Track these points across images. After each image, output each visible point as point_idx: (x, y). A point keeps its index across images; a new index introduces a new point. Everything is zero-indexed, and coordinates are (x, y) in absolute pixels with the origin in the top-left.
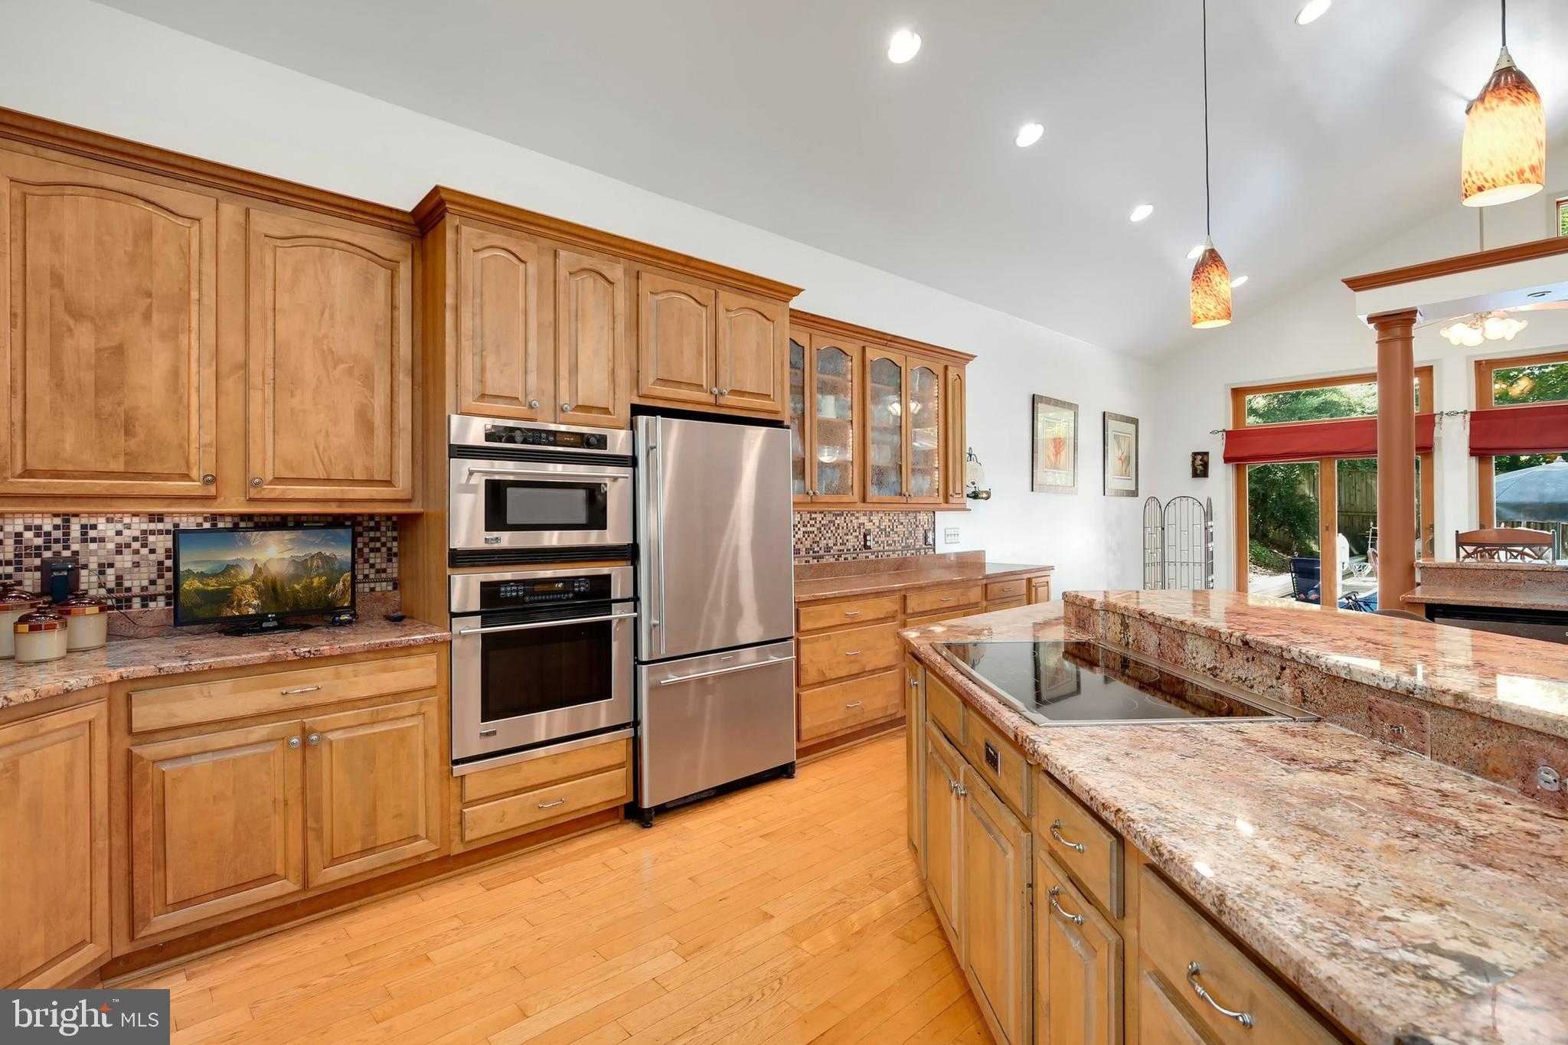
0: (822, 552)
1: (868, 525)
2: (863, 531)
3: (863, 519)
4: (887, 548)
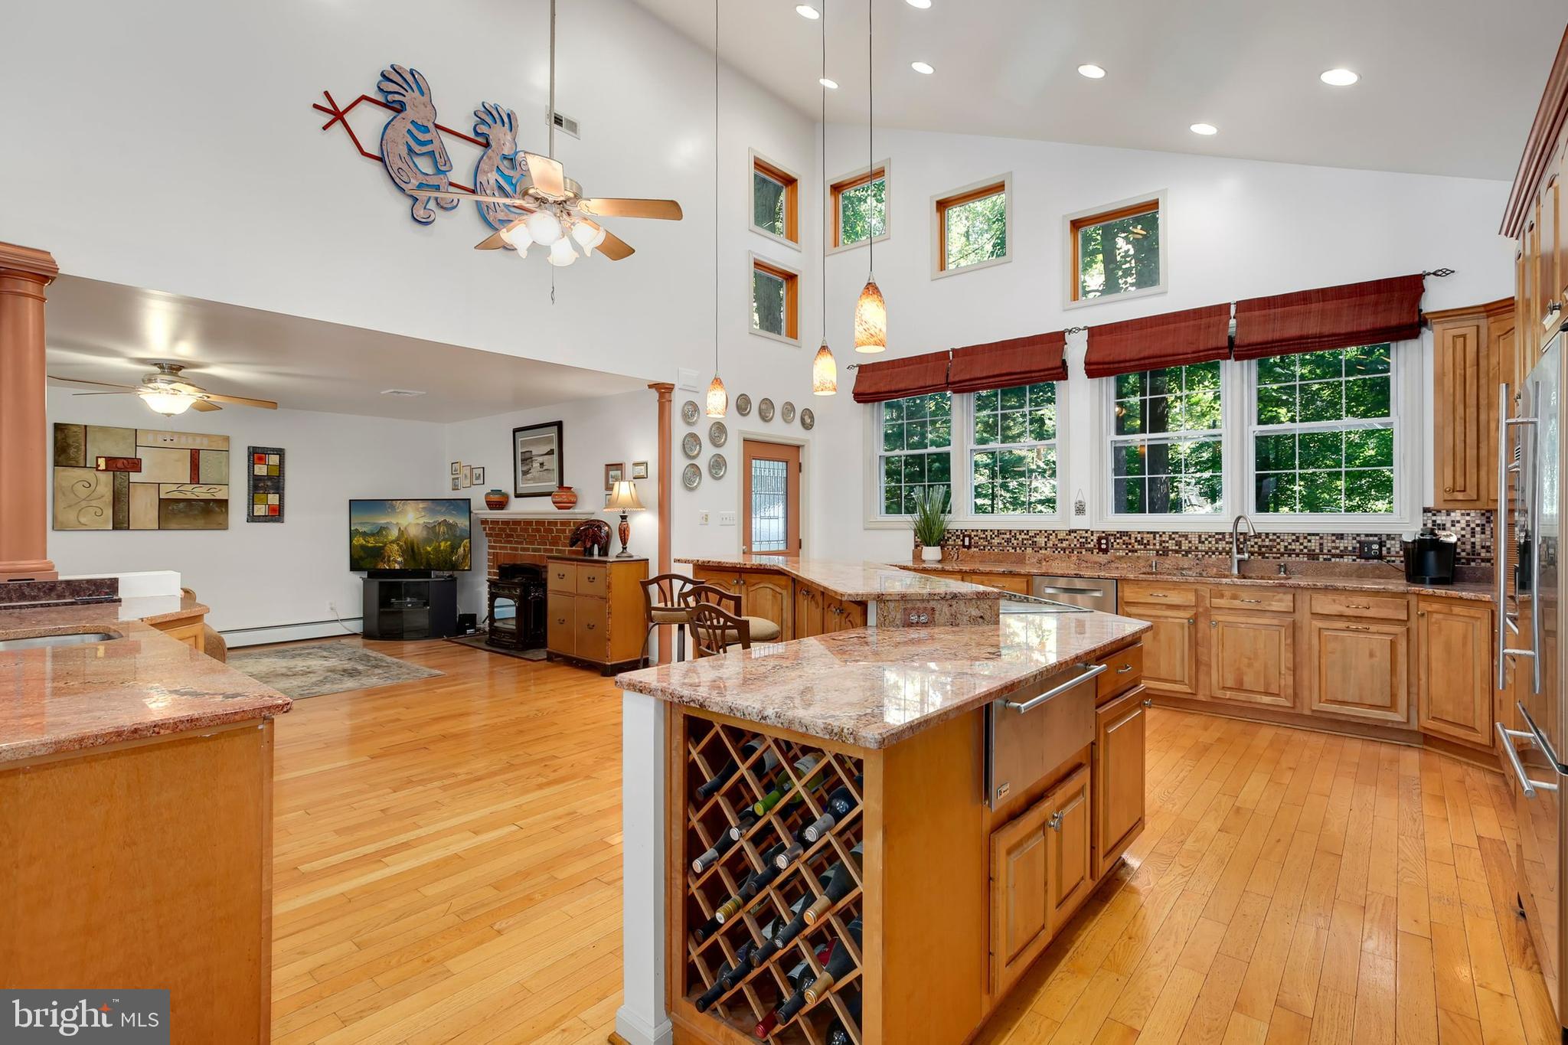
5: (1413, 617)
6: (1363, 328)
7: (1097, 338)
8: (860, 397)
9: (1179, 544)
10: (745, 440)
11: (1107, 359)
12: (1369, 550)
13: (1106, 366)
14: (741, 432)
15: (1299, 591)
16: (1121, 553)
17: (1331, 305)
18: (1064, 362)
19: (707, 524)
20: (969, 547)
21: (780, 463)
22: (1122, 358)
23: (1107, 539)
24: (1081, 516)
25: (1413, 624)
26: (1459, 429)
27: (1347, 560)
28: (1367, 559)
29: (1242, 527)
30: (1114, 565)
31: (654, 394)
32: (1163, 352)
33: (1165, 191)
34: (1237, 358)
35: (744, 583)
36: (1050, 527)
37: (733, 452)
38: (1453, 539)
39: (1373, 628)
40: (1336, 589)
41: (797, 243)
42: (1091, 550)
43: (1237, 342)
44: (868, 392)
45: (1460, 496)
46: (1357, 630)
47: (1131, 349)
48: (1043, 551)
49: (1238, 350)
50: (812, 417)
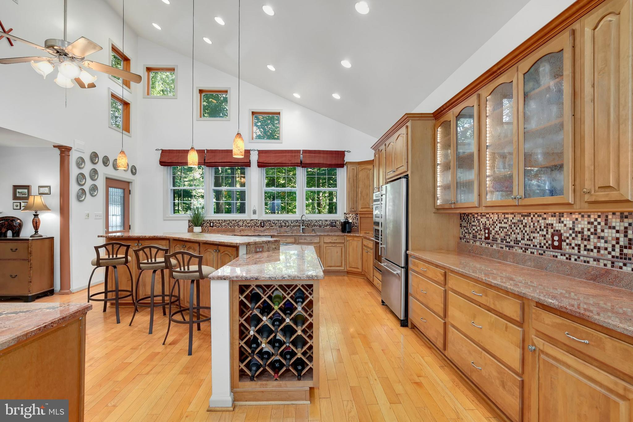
0: (512, 243)
1: (558, 226)
2: (551, 231)
3: (550, 220)
4: (583, 252)
5: (346, 242)
6: (333, 163)
7: (261, 154)
8: (162, 163)
9: (285, 224)
10: (107, 178)
11: (265, 162)
12: (333, 224)
13: (264, 164)
14: (106, 174)
15: (321, 236)
16: (268, 227)
17: (325, 155)
18: (250, 160)
19: (88, 219)
20: (212, 227)
21: (121, 190)
22: (269, 162)
23: (264, 223)
24: (254, 215)
25: (345, 244)
26: (353, 193)
27: (328, 227)
28: (332, 227)
29: (304, 218)
30: (266, 231)
31: (58, 152)
32: (282, 162)
33: (282, 110)
34: (302, 167)
35: (141, 245)
36: (244, 219)
37: (101, 183)
38: (351, 221)
39: (337, 245)
40: (329, 235)
41: (130, 88)
42: (258, 226)
43: (303, 162)
44: (167, 162)
45: (353, 210)
46: (334, 246)
47: (272, 160)
48: (241, 227)
49: (303, 165)
50: (136, 169)
